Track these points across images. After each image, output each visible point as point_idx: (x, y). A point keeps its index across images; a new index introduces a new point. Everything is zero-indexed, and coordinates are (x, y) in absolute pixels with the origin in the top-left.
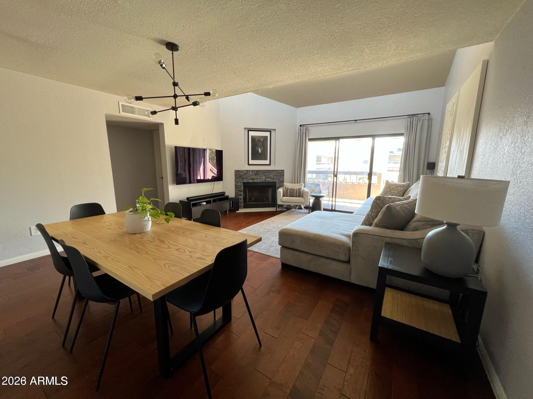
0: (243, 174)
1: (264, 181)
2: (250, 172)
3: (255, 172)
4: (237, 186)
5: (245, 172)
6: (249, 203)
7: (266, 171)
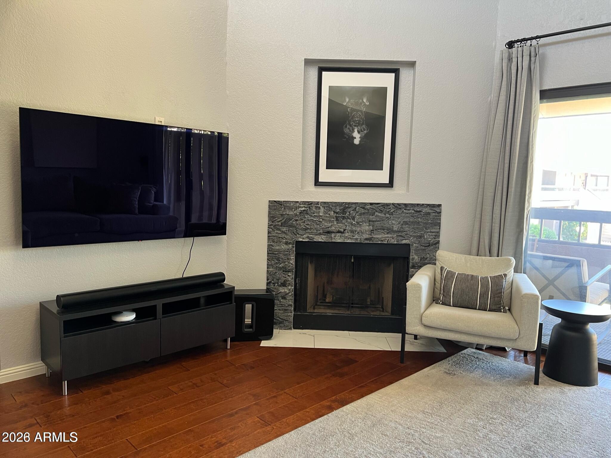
0: (296, 215)
1: (366, 239)
2: (321, 207)
3: (338, 210)
4: (275, 254)
5: (301, 207)
6: (316, 311)
7: (377, 206)
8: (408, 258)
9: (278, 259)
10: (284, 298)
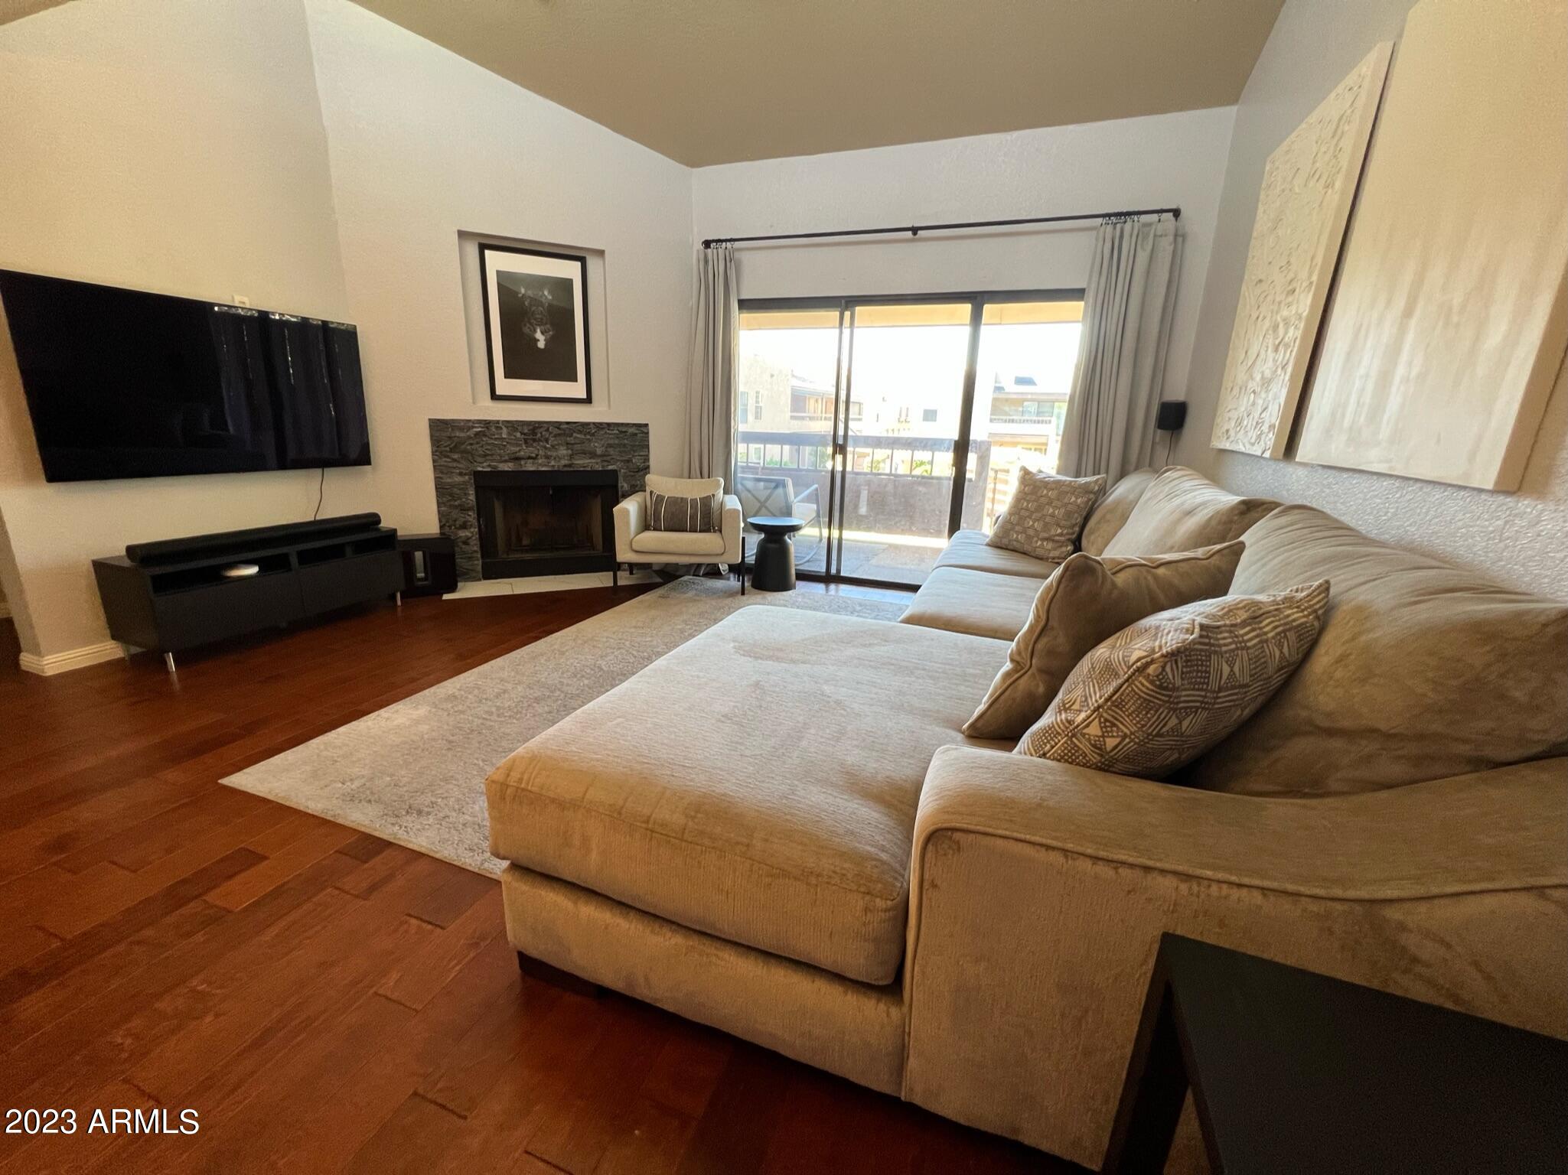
0: (470, 438)
1: (565, 466)
2: (503, 427)
3: (526, 431)
4: (446, 489)
5: (476, 427)
6: (510, 556)
7: (574, 425)
8: (616, 486)
9: (451, 495)
10: (466, 543)
